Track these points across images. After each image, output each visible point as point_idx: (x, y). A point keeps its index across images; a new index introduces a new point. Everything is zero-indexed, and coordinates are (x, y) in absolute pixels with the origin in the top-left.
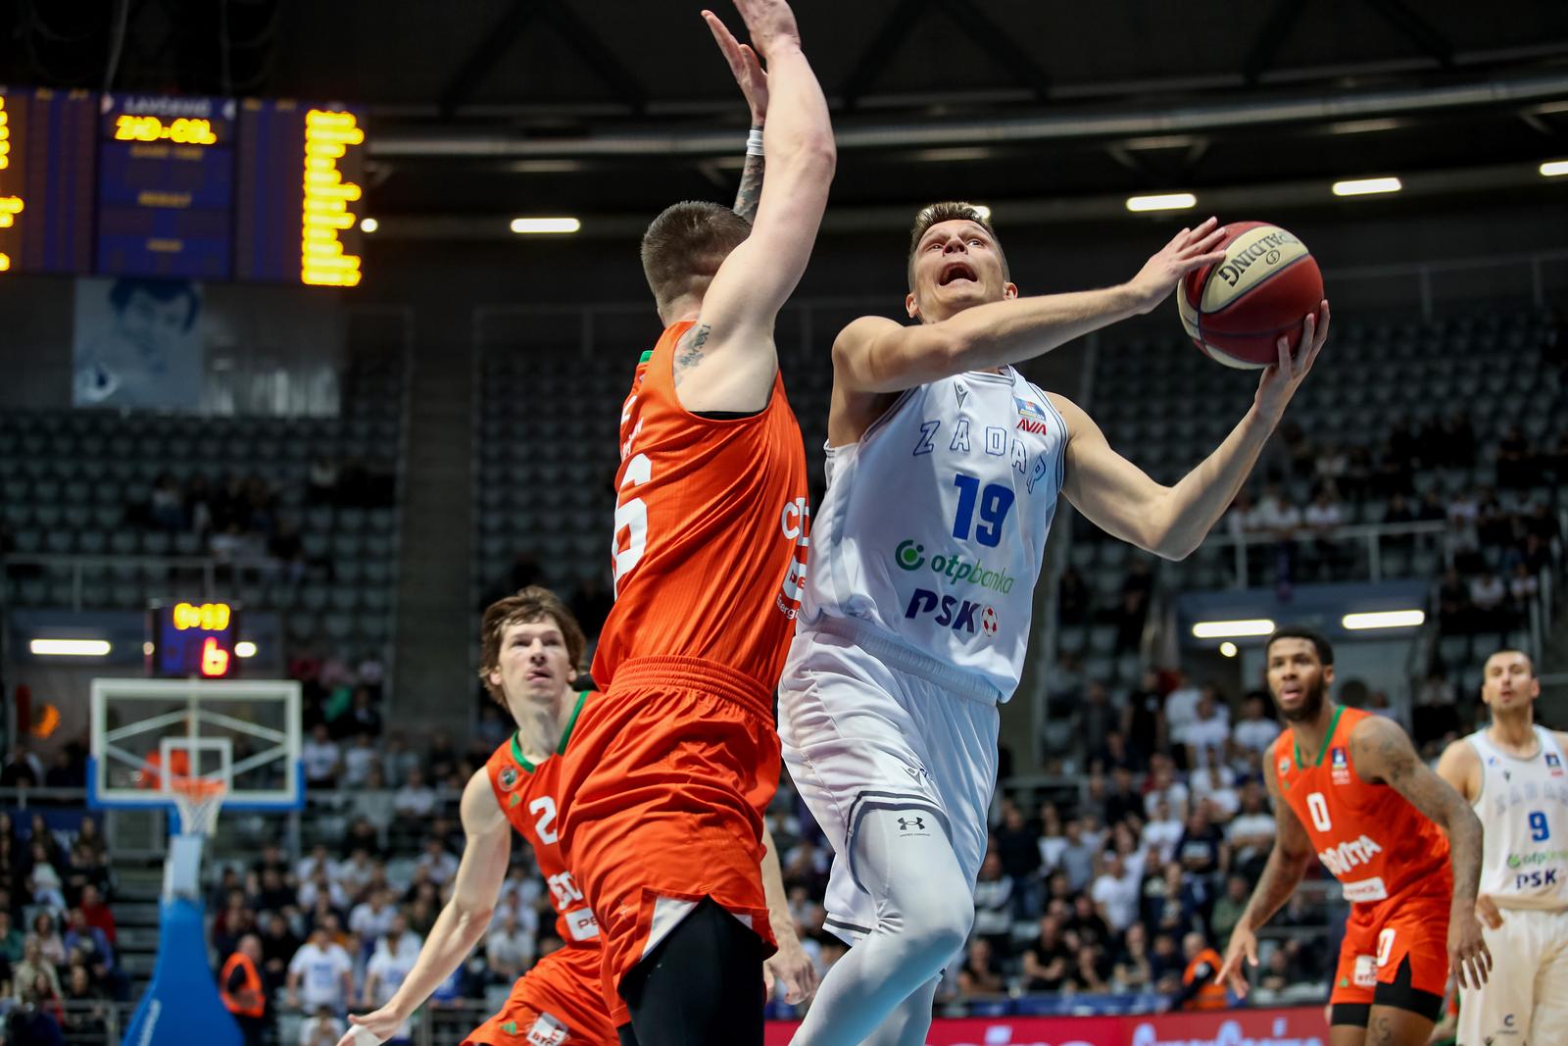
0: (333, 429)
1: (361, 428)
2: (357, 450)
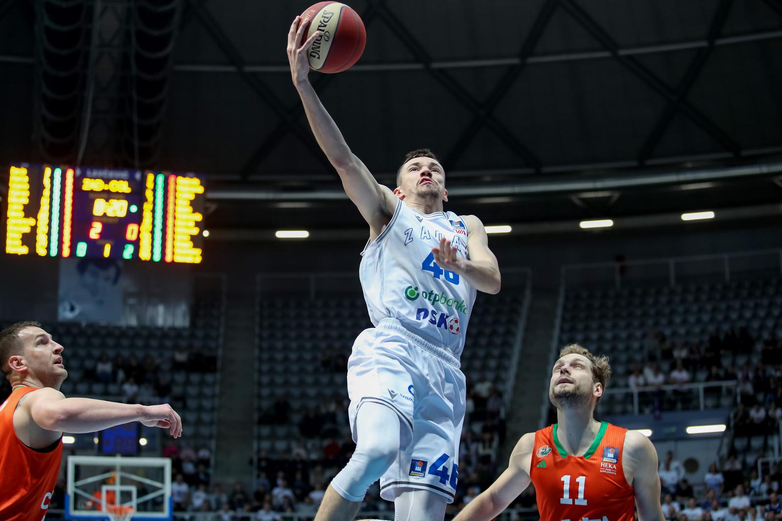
0: (186, 334)
1: (200, 333)
2: (198, 344)
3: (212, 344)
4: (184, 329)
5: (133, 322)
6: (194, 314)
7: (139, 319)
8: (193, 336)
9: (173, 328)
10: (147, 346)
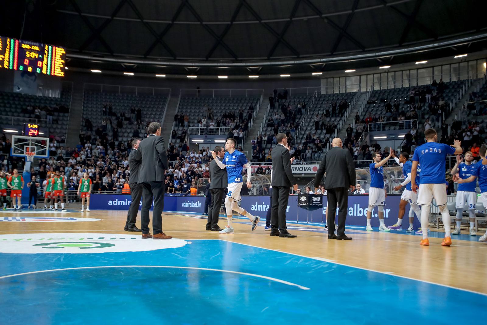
0: (59, 100)
1: (64, 100)
2: (63, 103)
3: (68, 104)
4: (59, 98)
5: (41, 95)
6: (62, 94)
7: (43, 94)
8: (61, 101)
9: (55, 98)
10: (45, 103)
